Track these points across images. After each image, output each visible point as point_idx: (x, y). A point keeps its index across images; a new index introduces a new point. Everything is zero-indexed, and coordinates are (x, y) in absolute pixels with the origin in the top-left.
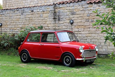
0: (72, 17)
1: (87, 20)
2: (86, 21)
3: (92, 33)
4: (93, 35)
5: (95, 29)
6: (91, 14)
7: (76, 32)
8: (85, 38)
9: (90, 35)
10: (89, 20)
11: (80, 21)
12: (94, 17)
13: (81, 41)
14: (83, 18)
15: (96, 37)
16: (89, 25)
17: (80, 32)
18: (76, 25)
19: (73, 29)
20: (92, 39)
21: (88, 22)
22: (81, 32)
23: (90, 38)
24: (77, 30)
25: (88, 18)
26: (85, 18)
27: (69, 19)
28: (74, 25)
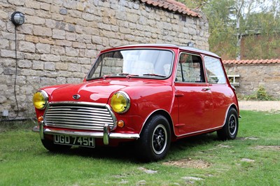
0: (19, 4)
1: (60, 25)
2: (57, 27)
3: (71, 62)
4: (73, 67)
5: (78, 50)
6: (69, 11)
7: (30, 55)
8: (53, 73)
9: (65, 66)
10: (65, 25)
11: (41, 21)
12: (76, 20)
13: (44, 82)
14: (49, 16)
15: (79, 73)
16: (64, 38)
17: (39, 53)
18: (30, 32)
19: (22, 43)
20: (70, 77)
21: (61, 29)
22: (42, 56)
23: (64, 74)
24: (31, 47)
25: (61, 18)
26: (55, 16)
27: (7, 5)
28: (22, 31)
